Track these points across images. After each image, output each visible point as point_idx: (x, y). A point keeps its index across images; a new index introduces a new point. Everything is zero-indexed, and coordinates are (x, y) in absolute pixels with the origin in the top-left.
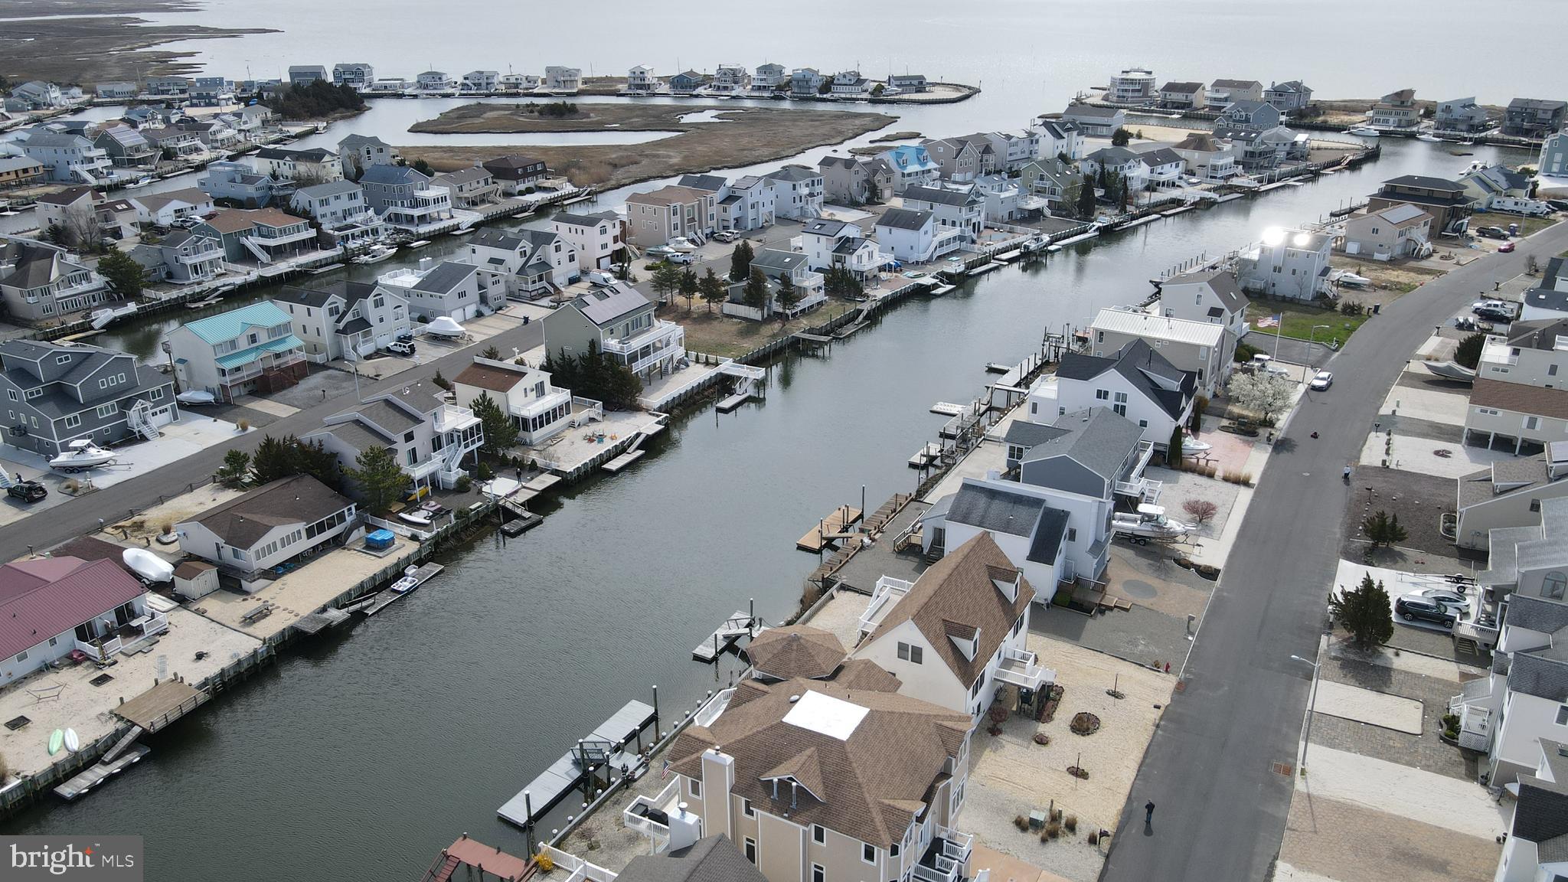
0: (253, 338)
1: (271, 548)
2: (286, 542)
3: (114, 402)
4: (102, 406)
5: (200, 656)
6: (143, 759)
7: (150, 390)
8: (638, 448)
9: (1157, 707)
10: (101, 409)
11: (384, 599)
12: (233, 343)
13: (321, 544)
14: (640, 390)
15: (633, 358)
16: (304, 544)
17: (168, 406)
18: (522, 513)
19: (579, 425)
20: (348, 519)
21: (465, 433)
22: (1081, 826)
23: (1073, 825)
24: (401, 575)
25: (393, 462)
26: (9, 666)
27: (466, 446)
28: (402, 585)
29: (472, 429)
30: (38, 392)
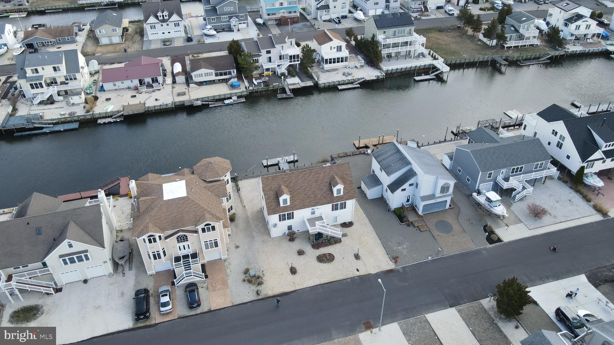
0: (281, 4)
1: (200, 75)
2: (207, 75)
3: (228, 16)
4: (224, 16)
5: (156, 100)
6: (120, 121)
7: (240, 15)
8: (359, 84)
9: (358, 270)
11: (219, 104)
12: (273, 4)
13: (222, 79)
14: (381, 62)
15: (387, 46)
16: (213, 78)
18: (288, 92)
19: (349, 67)
20: (232, 74)
21: (291, 56)
22: (263, 286)
23: (260, 284)
24: (230, 98)
25: (258, 59)
26: (118, 84)
27: (291, 62)
28: (227, 102)
29: (294, 56)
30: (209, 7)
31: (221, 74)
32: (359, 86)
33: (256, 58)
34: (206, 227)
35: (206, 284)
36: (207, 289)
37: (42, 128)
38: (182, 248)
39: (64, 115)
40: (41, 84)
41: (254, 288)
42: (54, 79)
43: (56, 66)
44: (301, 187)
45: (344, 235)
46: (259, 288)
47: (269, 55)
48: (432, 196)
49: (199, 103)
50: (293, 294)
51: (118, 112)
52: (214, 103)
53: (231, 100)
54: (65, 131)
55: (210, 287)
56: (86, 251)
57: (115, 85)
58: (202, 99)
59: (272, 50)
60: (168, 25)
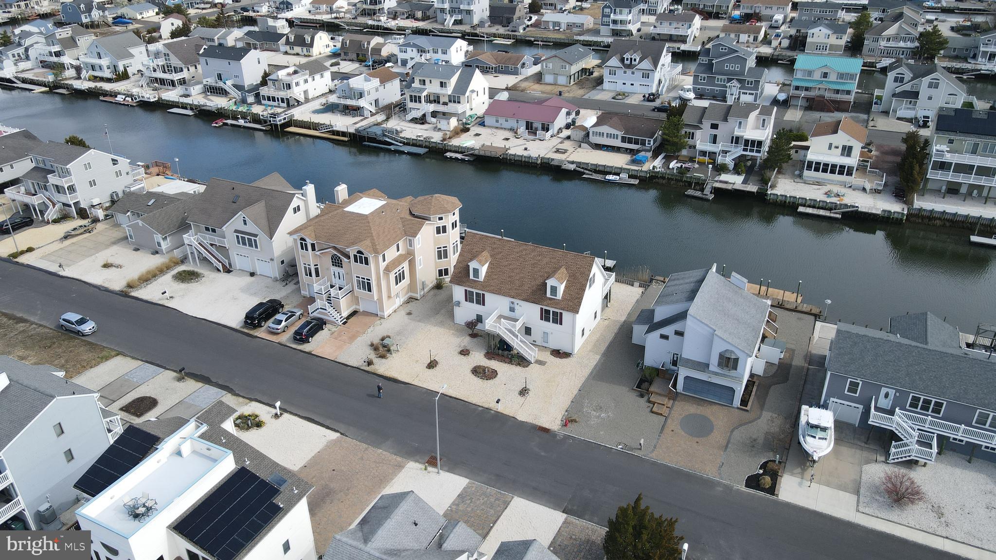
0: (825, 75)
3: (726, 77)
4: (720, 77)
5: (526, 149)
6: (468, 160)
7: (748, 79)
8: (841, 213)
9: (497, 402)
10: (718, 79)
11: (598, 177)
12: (810, 73)
13: (630, 149)
17: (754, 92)
18: (707, 190)
19: (850, 187)
20: (647, 145)
21: (747, 141)
22: (384, 360)
23: (383, 357)
24: (618, 174)
25: (693, 133)
26: (502, 120)
27: (745, 150)
28: (610, 177)
29: (753, 142)
30: (706, 61)
31: (630, 141)
32: (839, 216)
33: (692, 131)
34: (358, 255)
35: (336, 329)
36: (332, 334)
37: (391, 144)
38: (337, 274)
39: (420, 136)
40: (420, 97)
41: (372, 356)
42: (438, 97)
43: (444, 81)
44: (510, 265)
45: (540, 363)
46: (376, 360)
47: (714, 132)
48: (704, 367)
49: (572, 167)
50: (403, 385)
51: (472, 149)
52: (590, 173)
53: (618, 177)
54: (409, 153)
55: (336, 334)
56: (256, 236)
57: (497, 121)
58: (579, 164)
59: (722, 125)
60: (633, 73)
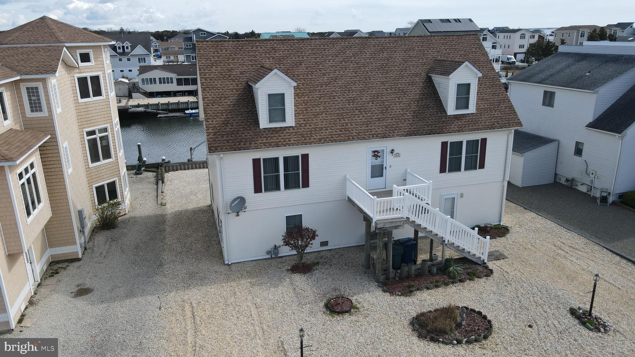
1: (152, 81)
2: (163, 81)
13: (188, 91)
28: (190, 111)
30: (190, 46)
31: (186, 83)
45: (496, 256)
52: (165, 112)
58: (146, 107)
60: (129, 60)
